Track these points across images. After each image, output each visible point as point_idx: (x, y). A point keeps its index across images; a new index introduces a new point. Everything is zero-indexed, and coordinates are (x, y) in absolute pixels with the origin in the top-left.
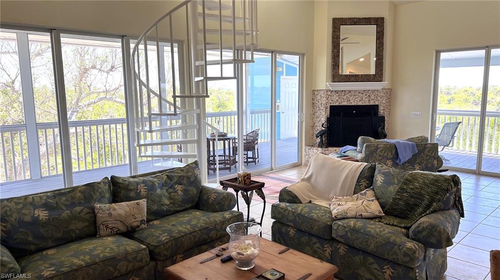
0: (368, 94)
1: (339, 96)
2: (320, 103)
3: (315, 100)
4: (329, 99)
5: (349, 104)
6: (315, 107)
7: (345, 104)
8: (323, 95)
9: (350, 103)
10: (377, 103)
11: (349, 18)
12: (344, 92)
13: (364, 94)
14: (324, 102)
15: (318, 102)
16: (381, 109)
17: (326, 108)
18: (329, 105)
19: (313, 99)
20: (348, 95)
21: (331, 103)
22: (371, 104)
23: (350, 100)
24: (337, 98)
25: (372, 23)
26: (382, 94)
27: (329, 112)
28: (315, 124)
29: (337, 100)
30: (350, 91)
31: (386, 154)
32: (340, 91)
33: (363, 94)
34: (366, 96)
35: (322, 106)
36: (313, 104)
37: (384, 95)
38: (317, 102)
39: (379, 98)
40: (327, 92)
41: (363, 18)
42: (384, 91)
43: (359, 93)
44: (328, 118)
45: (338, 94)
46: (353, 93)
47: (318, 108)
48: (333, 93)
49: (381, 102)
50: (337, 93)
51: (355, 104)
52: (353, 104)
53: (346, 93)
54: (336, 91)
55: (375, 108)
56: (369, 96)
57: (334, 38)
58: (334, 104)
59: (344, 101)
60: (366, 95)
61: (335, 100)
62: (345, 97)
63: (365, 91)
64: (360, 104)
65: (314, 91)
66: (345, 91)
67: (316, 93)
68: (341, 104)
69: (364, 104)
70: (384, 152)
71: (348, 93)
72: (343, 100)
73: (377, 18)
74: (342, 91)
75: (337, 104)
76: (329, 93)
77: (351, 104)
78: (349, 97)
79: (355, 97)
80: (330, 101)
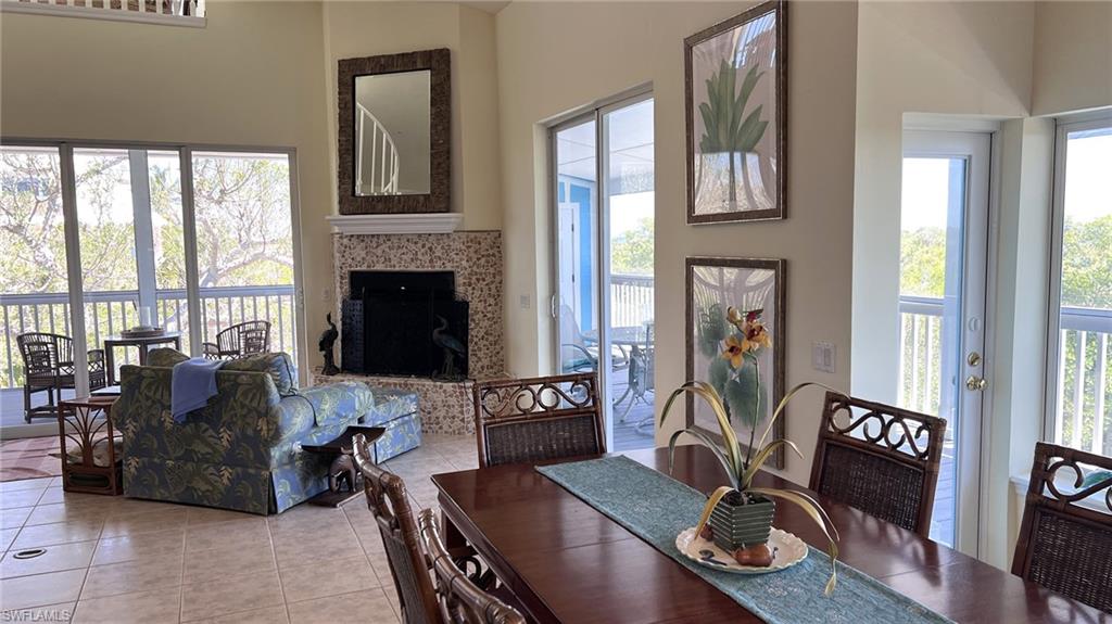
0: (428, 245)
1: (366, 247)
4: (347, 255)
5: (389, 269)
7: (379, 267)
8: (336, 247)
9: (391, 266)
10: (449, 269)
11: (369, 58)
12: (376, 239)
13: (420, 245)
14: (338, 263)
16: (459, 280)
17: (342, 277)
18: (346, 270)
20: (386, 247)
21: (350, 266)
22: (437, 269)
23: (390, 260)
24: (363, 254)
25: (419, 66)
26: (457, 245)
27: (347, 287)
29: (363, 259)
30: (388, 237)
32: (368, 236)
33: (416, 243)
34: (423, 250)
35: (337, 273)
37: (464, 248)
39: (453, 255)
40: (342, 238)
41: (398, 55)
42: (464, 235)
43: (408, 241)
44: (345, 301)
45: (363, 244)
46: (396, 241)
48: (355, 241)
49: (460, 265)
50: (363, 241)
51: (402, 269)
52: (397, 269)
53: (381, 241)
54: (359, 236)
55: (447, 278)
56: (430, 249)
58: (358, 269)
59: (378, 262)
60: (423, 246)
61: (358, 259)
62: (379, 252)
63: (420, 235)
64: (412, 268)
66: (378, 236)
68: (372, 269)
69: (420, 269)
71: (385, 242)
72: (375, 259)
73: (431, 51)
74: (373, 236)
75: (364, 268)
76: (345, 241)
77: (392, 269)
78: (387, 250)
79: (400, 251)
80: (350, 261)
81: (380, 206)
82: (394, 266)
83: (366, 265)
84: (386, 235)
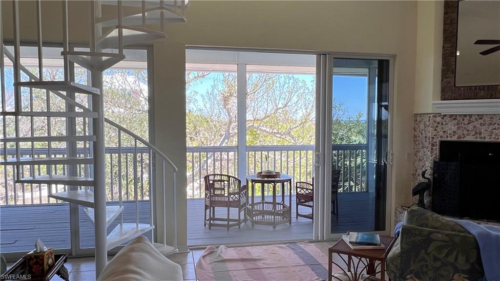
1: (458, 124)
2: (424, 135)
3: (418, 131)
4: (439, 129)
5: (478, 140)
6: (417, 143)
7: (470, 138)
8: (428, 123)
9: (481, 138)
12: (468, 118)
14: (430, 135)
15: (422, 134)
17: (433, 145)
18: (437, 141)
19: (415, 130)
20: (477, 124)
21: (441, 137)
23: (480, 133)
27: (438, 152)
28: (416, 171)
29: (454, 132)
30: (481, 116)
31: (451, 259)
32: (460, 115)
35: (426, 141)
36: (415, 136)
38: (420, 134)
40: (435, 117)
44: (435, 162)
45: (455, 122)
46: (488, 120)
47: (421, 145)
48: (447, 119)
50: (455, 119)
51: (493, 140)
52: (487, 140)
53: (473, 119)
54: (451, 116)
57: (447, 24)
58: (449, 139)
59: (468, 135)
61: (450, 132)
62: (470, 127)
65: (416, 115)
66: (471, 116)
67: (419, 119)
68: (462, 139)
70: (446, 251)
71: (476, 120)
72: (465, 132)
74: (465, 116)
75: (455, 138)
76: (439, 119)
77: (483, 140)
78: (479, 126)
79: (491, 127)
80: (441, 133)
81: (482, 93)
82: (485, 138)
83: (456, 136)
84: (478, 115)
